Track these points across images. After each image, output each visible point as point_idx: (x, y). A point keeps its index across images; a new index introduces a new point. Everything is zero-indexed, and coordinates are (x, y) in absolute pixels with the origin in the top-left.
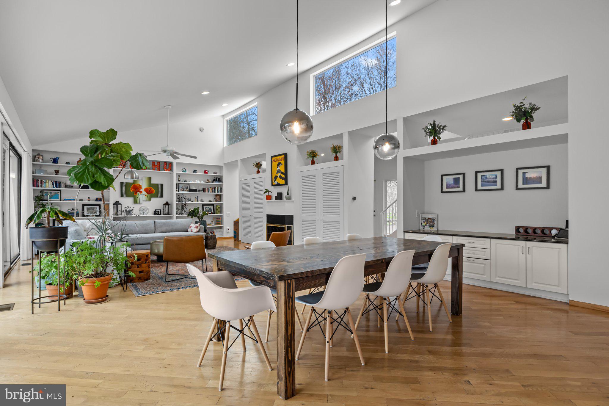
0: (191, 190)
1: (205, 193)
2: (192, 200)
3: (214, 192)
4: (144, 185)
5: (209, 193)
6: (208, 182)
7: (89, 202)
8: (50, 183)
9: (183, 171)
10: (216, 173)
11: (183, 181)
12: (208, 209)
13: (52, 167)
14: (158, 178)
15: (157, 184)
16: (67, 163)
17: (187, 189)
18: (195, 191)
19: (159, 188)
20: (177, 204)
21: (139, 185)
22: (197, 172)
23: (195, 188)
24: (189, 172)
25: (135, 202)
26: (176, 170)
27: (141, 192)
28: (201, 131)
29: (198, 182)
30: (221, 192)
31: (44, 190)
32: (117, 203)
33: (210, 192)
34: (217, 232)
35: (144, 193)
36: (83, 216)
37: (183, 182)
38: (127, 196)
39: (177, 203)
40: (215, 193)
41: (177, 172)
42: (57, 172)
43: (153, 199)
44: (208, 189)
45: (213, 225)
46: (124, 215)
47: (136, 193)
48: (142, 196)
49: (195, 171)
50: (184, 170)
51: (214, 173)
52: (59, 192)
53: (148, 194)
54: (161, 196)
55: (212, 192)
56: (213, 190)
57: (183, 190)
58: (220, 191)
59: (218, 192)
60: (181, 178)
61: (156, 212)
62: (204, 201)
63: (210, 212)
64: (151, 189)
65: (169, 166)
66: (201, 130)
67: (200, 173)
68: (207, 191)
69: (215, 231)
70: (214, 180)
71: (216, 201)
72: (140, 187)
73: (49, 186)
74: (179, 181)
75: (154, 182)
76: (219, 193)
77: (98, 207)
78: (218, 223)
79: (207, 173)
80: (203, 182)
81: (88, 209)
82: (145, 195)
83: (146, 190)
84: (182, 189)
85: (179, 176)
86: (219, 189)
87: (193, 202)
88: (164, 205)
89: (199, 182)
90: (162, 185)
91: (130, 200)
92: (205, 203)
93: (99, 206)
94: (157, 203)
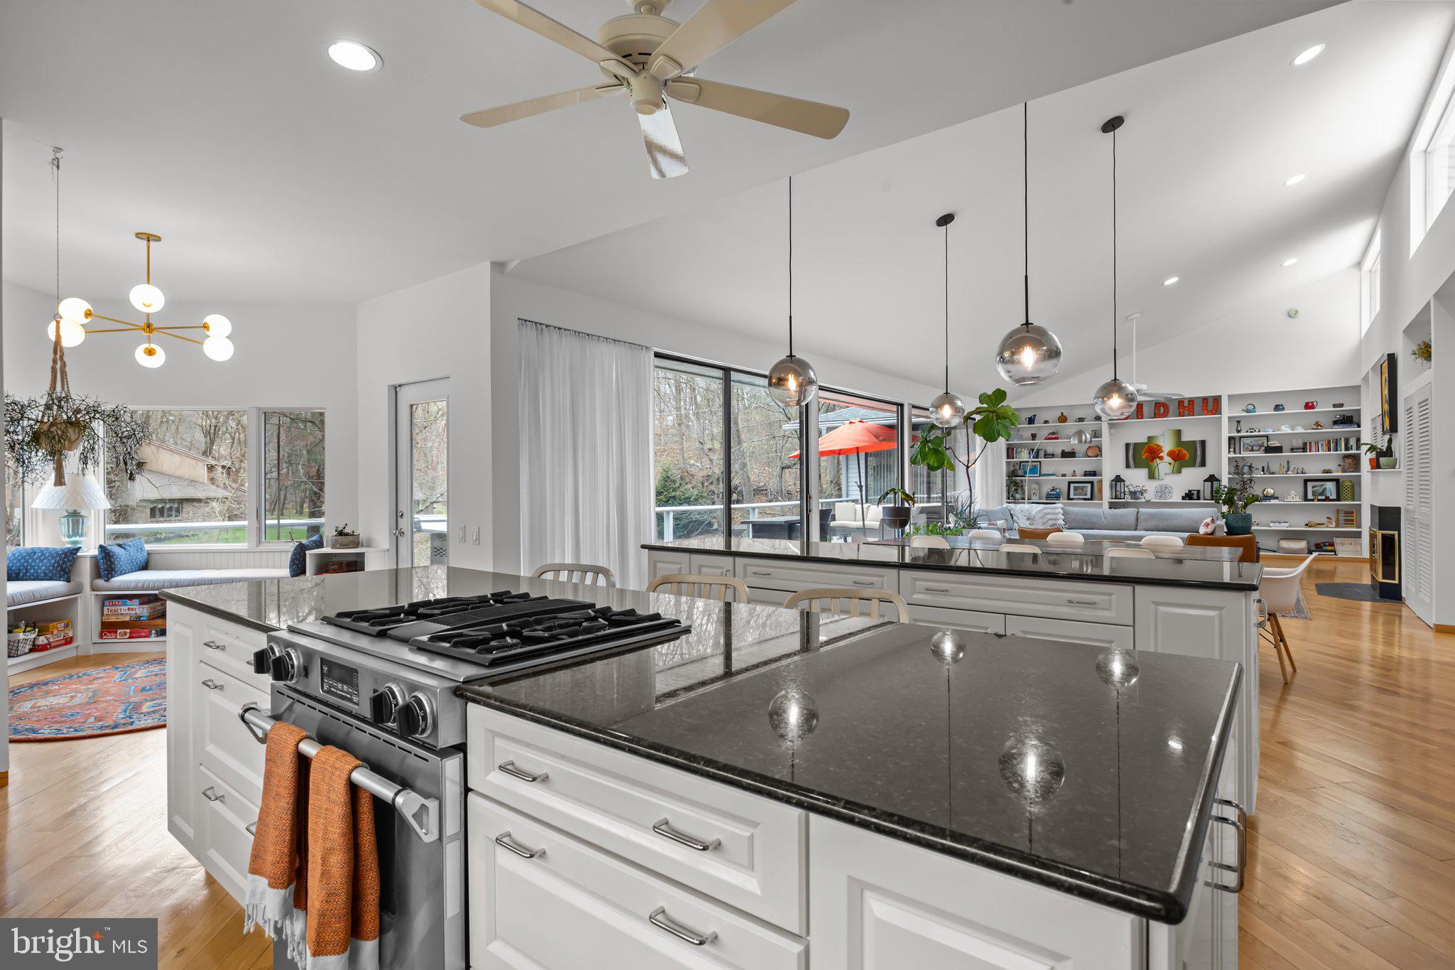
0: (1269, 450)
1: (1308, 453)
2: (1272, 469)
3: (1337, 450)
4: (1167, 445)
5: (1320, 452)
6: (1315, 427)
7: (1074, 477)
8: (1026, 452)
9: (1248, 411)
10: (1341, 405)
11: (1247, 431)
12: (1321, 490)
13: (1027, 430)
14: (1193, 429)
15: (1194, 442)
16: (1046, 422)
17: (1262, 446)
18: (1279, 449)
19: (1198, 449)
20: (1229, 478)
21: (1158, 446)
22: (1283, 409)
23: (1279, 443)
24: (1264, 410)
25: (1152, 476)
26: (1227, 411)
27: (1161, 458)
28: (1290, 316)
29: (1285, 429)
30: (1357, 450)
31: (1021, 462)
32: (1118, 479)
33: (1322, 450)
34: (1342, 544)
35: (1168, 459)
36: (1069, 498)
37: (1249, 434)
38: (1137, 466)
39: (1231, 476)
40: (1339, 452)
41: (1231, 415)
42: (1034, 437)
43: (1185, 471)
44: (1317, 443)
45: (1331, 526)
46: (1128, 499)
47: (1152, 460)
48: (1164, 465)
49: (1277, 408)
50: (1251, 407)
51: (1334, 406)
52: (1039, 463)
53: (1175, 460)
54: (1203, 464)
55: (1329, 450)
56: (1332, 444)
57: (1252, 450)
58: (1354, 447)
59: (1347, 449)
60: (1244, 426)
61: (1189, 496)
62: (1305, 470)
63: (1324, 498)
64: (1180, 451)
65: (1212, 405)
66: (1292, 315)
67: (1295, 408)
68: (1313, 448)
69: (1337, 541)
70: (1335, 423)
71: (1344, 471)
72: (1159, 449)
73: (1024, 456)
74: (1239, 432)
75: (1185, 438)
76: (1354, 451)
77: (1089, 486)
78: (1349, 522)
79: (1313, 407)
80: (1300, 430)
81: (1076, 489)
82: (1170, 464)
83: (1171, 454)
84: (1250, 448)
85: (1239, 422)
86: (1352, 442)
87: (1275, 474)
88: (1205, 481)
89: (1289, 431)
90: (1203, 443)
91: (1143, 473)
92: (1309, 475)
93: (1092, 483)
94: (1193, 478)
